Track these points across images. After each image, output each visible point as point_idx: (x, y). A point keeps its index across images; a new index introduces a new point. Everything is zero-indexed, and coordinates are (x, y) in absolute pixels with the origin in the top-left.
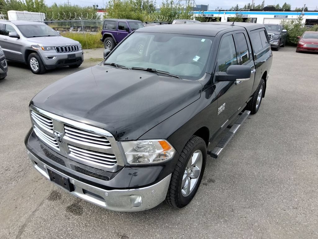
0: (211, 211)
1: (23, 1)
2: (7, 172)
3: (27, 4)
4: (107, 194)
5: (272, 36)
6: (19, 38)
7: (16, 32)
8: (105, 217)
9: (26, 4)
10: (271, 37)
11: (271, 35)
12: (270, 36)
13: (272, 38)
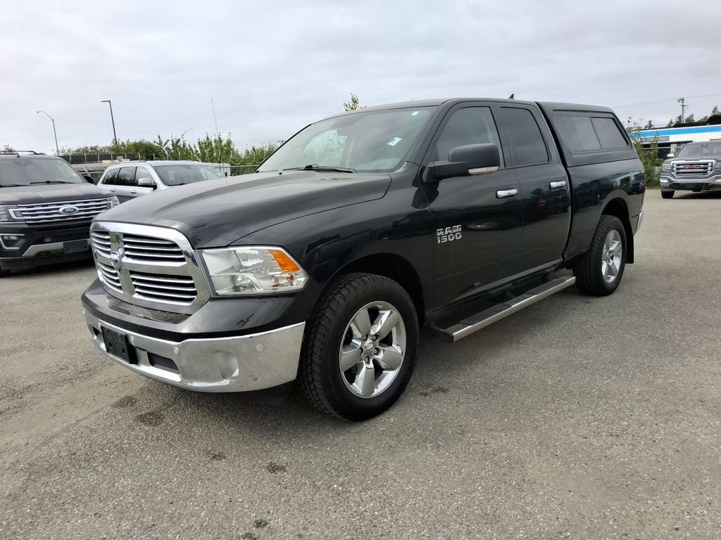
0: (414, 431)
1: (195, 147)
2: (62, 371)
3: (201, 151)
4: (176, 350)
5: (710, 165)
6: (155, 187)
7: (152, 178)
8: (199, 430)
9: (199, 152)
10: (709, 168)
11: (707, 164)
12: (706, 166)
13: (711, 170)
